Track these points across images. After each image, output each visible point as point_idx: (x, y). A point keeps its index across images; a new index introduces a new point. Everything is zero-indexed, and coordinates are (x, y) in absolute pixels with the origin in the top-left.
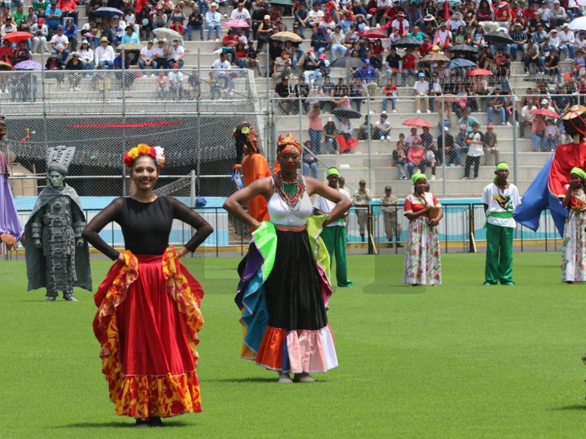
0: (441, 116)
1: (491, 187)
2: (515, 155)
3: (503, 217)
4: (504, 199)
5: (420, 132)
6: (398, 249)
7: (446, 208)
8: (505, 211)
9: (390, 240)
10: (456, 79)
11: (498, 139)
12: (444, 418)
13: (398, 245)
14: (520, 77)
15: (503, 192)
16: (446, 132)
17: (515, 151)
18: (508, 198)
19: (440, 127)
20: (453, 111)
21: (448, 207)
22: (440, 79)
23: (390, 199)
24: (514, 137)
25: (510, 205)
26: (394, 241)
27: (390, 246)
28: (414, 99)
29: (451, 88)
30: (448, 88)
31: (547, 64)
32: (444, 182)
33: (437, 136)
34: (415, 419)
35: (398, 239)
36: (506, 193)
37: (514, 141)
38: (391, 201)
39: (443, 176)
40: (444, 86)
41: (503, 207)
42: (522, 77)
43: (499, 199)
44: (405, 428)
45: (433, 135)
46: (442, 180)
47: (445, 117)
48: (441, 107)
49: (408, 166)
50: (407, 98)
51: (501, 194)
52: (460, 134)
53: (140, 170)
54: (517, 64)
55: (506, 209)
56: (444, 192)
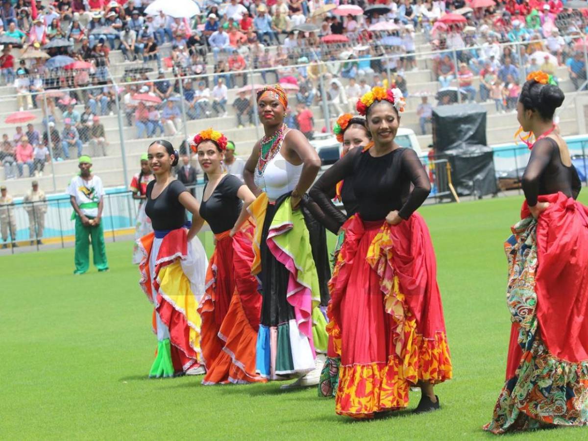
0: (44, 112)
1: (77, 179)
2: (122, 144)
3: (90, 208)
4: (89, 190)
5: (25, 130)
6: (15, 249)
7: (58, 203)
8: (91, 201)
9: (5, 240)
10: (56, 73)
11: (106, 129)
12: (70, 405)
13: (14, 245)
14: (119, 66)
15: (87, 183)
16: (51, 127)
17: (122, 140)
18: (93, 190)
19: (45, 124)
20: (56, 106)
21: (60, 201)
22: (40, 75)
23: (6, 199)
24: (120, 127)
25: (96, 196)
26: (9, 241)
27: (5, 246)
28: (15, 97)
29: (52, 83)
30: (50, 84)
31: (145, 50)
32: (54, 178)
33: (42, 133)
34: (41, 409)
35: (13, 239)
36: (90, 184)
37: (120, 130)
38: (7, 201)
39: (52, 171)
40: (45, 82)
41: (89, 198)
42: (122, 65)
43: (85, 190)
44: (31, 419)
45: (39, 132)
46: (51, 175)
47: (48, 113)
48: (43, 104)
49: (17, 165)
50: (8, 97)
51: (86, 186)
52: (65, 129)
53: (378, 121)
54: (116, 53)
55: (93, 199)
56: (55, 187)
